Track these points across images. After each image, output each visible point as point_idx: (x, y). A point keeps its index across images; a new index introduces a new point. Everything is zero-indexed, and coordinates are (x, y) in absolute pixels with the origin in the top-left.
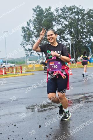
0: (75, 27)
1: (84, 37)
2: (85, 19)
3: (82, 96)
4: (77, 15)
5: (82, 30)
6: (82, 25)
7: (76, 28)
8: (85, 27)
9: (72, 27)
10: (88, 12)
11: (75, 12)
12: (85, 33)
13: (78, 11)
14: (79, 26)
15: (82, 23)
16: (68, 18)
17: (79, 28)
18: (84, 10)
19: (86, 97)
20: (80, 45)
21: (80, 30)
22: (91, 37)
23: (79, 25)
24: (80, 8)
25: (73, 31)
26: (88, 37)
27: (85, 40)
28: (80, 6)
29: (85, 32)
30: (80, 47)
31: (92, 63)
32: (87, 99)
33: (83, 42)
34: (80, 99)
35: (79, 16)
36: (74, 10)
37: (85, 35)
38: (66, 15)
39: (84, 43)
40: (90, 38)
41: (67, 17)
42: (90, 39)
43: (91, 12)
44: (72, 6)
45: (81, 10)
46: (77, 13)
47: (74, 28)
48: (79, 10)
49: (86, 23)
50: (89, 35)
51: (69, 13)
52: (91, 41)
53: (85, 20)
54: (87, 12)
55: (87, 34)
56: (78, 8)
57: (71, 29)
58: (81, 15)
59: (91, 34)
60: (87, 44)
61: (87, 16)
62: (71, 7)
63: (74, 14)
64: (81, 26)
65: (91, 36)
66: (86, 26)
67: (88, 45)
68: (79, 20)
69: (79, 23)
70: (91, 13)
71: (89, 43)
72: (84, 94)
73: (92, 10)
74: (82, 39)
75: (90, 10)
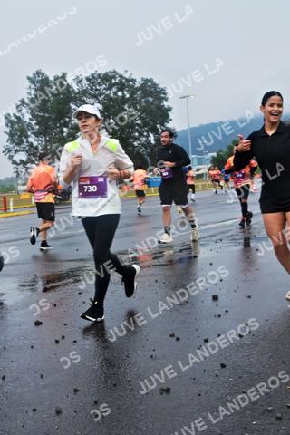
1: (137, 134)
4: (121, 89)
5: (132, 121)
9: (111, 114)
10: (142, 84)
11: (116, 84)
12: (137, 127)
13: (121, 82)
16: (102, 97)
18: (133, 80)
22: (149, 136)
23: (125, 110)
24: (127, 76)
26: (143, 136)
27: (138, 142)
28: (127, 71)
29: (138, 124)
31: (153, 188)
33: (134, 145)
35: (125, 93)
36: (114, 81)
37: (137, 131)
38: (97, 90)
39: (137, 147)
40: (147, 137)
41: (100, 94)
42: (148, 139)
43: (150, 84)
44: (110, 72)
45: (128, 80)
46: (121, 87)
47: (115, 117)
48: (124, 81)
49: (138, 107)
50: (146, 130)
51: (104, 86)
52: (150, 142)
53: (136, 100)
54: (140, 84)
56: (121, 76)
57: (110, 118)
58: (129, 90)
60: (141, 150)
61: (141, 91)
62: (109, 74)
63: (114, 89)
65: (150, 134)
66: (139, 114)
68: (124, 101)
69: (126, 107)
70: (149, 86)
71: (146, 147)
73: (151, 81)
74: (132, 140)
75: (147, 80)
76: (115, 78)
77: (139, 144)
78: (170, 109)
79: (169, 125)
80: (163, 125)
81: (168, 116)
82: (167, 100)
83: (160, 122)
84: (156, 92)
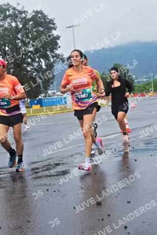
0: (11, 44)
2: (30, 28)
6: (24, 39)
7: (13, 45)
8: (29, 42)
9: (6, 43)
10: (33, 16)
11: (10, 16)
12: (29, 54)
13: (15, 13)
14: (19, 41)
15: (23, 37)
17: (20, 44)
18: (24, 12)
19: (34, 169)
20: (22, 76)
21: (20, 48)
22: (40, 61)
23: (19, 39)
24: (19, 8)
25: (8, 50)
26: (36, 61)
27: (31, 67)
28: (19, 4)
29: (31, 52)
30: (22, 78)
31: (44, 107)
33: (27, 70)
35: (19, 24)
36: (8, 13)
37: (30, 57)
39: (30, 71)
40: (39, 63)
42: (39, 65)
43: (40, 15)
44: (4, 5)
45: (21, 12)
46: (14, 17)
47: (10, 46)
48: (17, 13)
49: (30, 36)
50: (38, 57)
52: (41, 67)
53: (28, 30)
54: (31, 15)
55: (34, 56)
56: (14, 9)
57: (5, 46)
58: (22, 21)
59: (42, 55)
60: (34, 74)
61: (32, 22)
62: (3, 7)
63: (9, 20)
64: (22, 41)
65: (42, 60)
66: (31, 42)
67: (36, 75)
68: (17, 30)
69: (19, 36)
70: (39, 17)
71: (38, 72)
73: (41, 12)
74: (25, 65)
75: (37, 12)
76: (9, 10)
77: (31, 69)
78: (58, 38)
79: (58, 52)
80: (52, 51)
81: (57, 44)
82: (55, 29)
83: (50, 49)
84: (45, 22)
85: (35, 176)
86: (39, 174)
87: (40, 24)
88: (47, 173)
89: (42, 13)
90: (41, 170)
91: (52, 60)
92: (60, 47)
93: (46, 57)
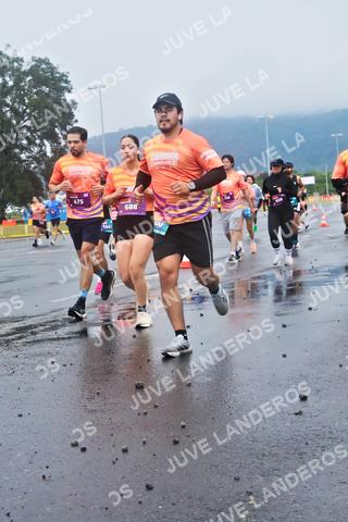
2: (26, 87)
3: (17, 325)
5: (18, 123)
6: (16, 105)
8: (24, 111)
14: (7, 109)
15: (15, 101)
17: (9, 114)
18: (19, 60)
19: (30, 327)
20: (11, 169)
21: (9, 121)
22: (43, 145)
23: (7, 105)
24: (9, 53)
26: (35, 145)
27: (27, 154)
28: (9, 46)
30: (12, 172)
32: (33, 333)
33: (20, 158)
34: (8, 334)
35: (7, 79)
39: (25, 161)
42: (42, 150)
43: (44, 66)
45: (11, 60)
50: (39, 137)
52: (45, 154)
53: (24, 90)
54: (30, 66)
55: (32, 135)
58: (13, 75)
59: (46, 134)
60: (33, 166)
61: (30, 77)
64: (13, 109)
65: (45, 141)
66: (28, 111)
67: (35, 167)
68: (5, 90)
69: (8, 100)
70: (43, 69)
71: (39, 162)
72: (24, 318)
73: (46, 61)
74: (17, 151)
75: (40, 61)
77: (28, 157)
78: (74, 105)
80: (64, 128)
81: (71, 116)
82: (69, 91)
83: (60, 124)
84: (53, 79)
85: (31, 338)
86: (39, 336)
87: (45, 82)
88: (52, 334)
89: (48, 63)
90: (42, 328)
91: (63, 143)
92: (76, 121)
93: (53, 137)
